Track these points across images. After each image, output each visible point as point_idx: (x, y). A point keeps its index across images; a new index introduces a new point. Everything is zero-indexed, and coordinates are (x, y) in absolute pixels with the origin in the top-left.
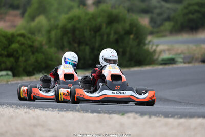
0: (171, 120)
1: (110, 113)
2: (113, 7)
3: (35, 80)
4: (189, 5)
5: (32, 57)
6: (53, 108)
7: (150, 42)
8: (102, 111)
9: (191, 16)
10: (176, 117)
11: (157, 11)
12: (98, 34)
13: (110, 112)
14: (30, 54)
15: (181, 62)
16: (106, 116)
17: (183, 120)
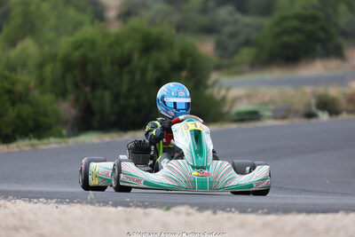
0: (250, 217)
1: (146, 207)
2: (152, 22)
3: (16, 150)
4: (284, 18)
5: (10, 110)
6: (47, 199)
7: (215, 82)
8: (133, 202)
9: (286, 39)
10: (260, 211)
11: (228, 29)
12: (125, 70)
13: (147, 203)
14: (8, 104)
15: (269, 118)
16: (140, 211)
17: (271, 218)
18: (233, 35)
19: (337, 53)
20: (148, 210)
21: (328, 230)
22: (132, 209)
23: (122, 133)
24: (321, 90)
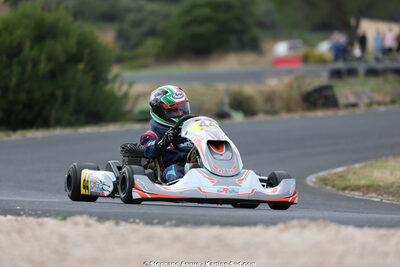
1: (39, 216)
2: (46, 8)
4: (194, 6)
7: (116, 76)
8: (22, 210)
9: (196, 29)
10: (168, 223)
11: (131, 17)
12: (15, 60)
16: (31, 219)
18: (137, 24)
19: (253, 46)
20: (41, 220)
22: (24, 218)
23: (11, 133)
24: (235, 87)
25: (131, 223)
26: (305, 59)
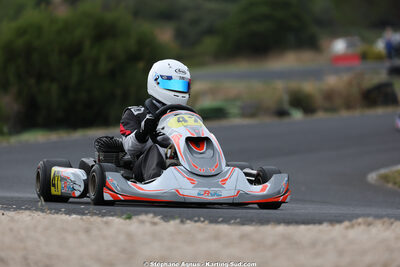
1: (103, 215)
12: (76, 60)
15: (235, 116)
18: (195, 22)
20: (105, 219)
21: (313, 244)
22: (88, 217)
23: (71, 132)
24: (294, 85)
25: (196, 221)
26: (364, 56)
